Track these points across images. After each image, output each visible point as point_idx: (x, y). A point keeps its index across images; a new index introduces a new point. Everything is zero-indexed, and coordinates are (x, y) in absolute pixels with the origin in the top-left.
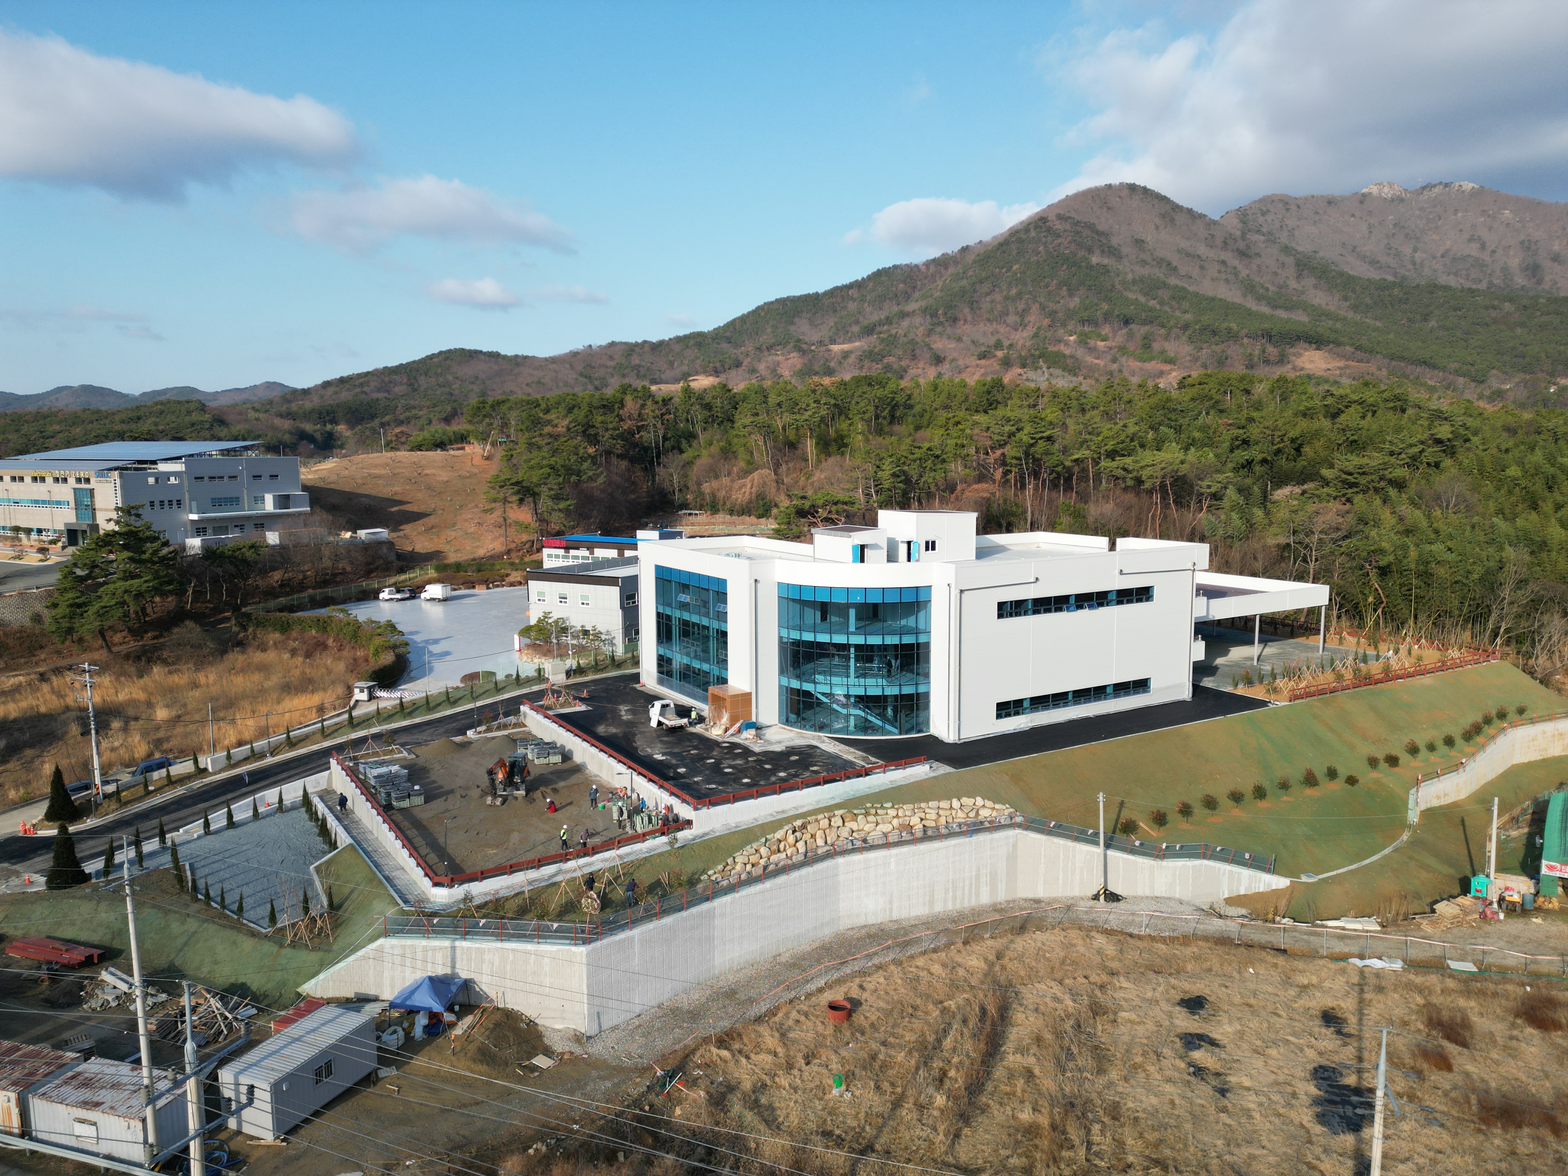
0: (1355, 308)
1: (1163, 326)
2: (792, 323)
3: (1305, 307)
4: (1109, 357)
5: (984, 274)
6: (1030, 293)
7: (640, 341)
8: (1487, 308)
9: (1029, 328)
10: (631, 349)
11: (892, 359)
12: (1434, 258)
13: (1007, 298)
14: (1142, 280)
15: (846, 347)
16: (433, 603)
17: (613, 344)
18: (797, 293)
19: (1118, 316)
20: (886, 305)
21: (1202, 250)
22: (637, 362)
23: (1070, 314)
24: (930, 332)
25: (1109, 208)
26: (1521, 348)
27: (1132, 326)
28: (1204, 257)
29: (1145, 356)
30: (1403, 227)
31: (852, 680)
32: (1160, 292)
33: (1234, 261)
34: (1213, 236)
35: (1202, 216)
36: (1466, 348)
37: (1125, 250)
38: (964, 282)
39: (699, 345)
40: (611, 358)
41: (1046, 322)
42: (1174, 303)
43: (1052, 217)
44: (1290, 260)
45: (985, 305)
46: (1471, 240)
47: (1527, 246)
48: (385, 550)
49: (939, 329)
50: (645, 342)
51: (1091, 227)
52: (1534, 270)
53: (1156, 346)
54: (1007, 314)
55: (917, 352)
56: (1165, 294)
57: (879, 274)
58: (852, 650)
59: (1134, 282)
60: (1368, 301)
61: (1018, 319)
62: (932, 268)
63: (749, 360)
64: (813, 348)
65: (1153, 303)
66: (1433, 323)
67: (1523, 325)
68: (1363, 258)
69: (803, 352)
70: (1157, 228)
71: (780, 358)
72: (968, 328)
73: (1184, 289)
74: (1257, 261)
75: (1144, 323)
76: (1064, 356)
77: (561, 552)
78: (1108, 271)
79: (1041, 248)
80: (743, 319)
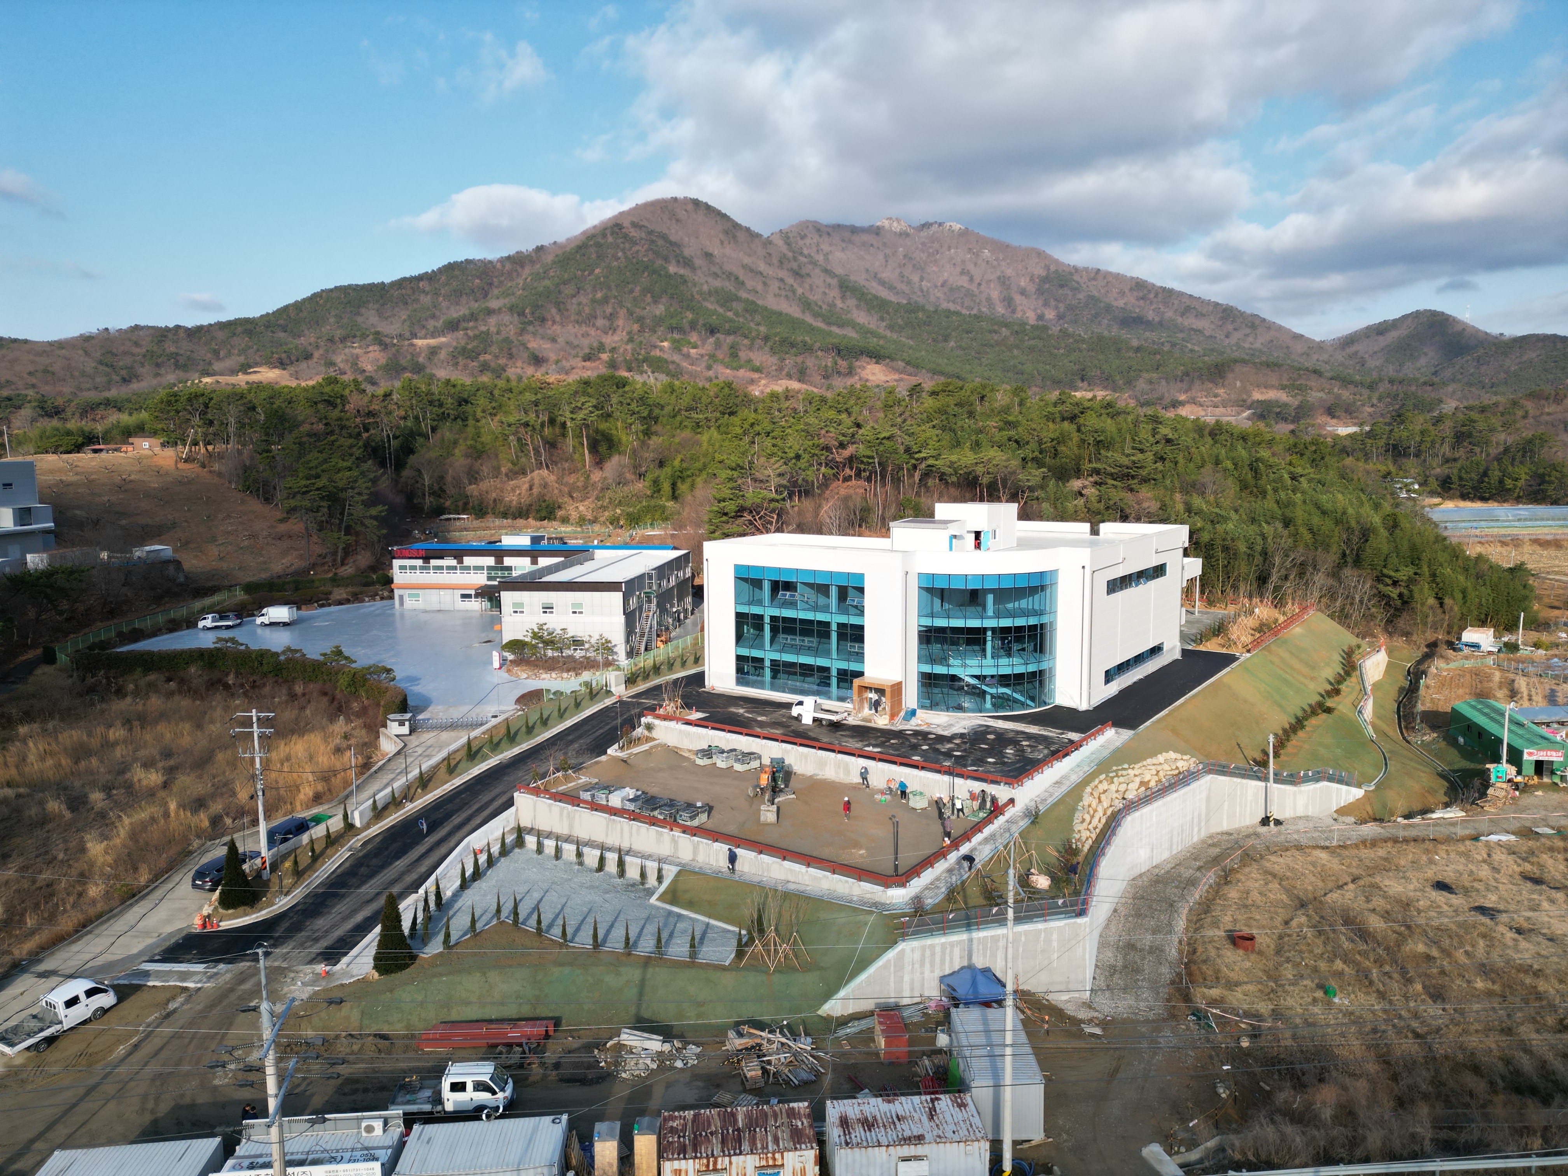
0: (891, 328)
1: (746, 337)
2: (359, 314)
3: (854, 325)
4: (704, 365)
5: (566, 276)
6: (616, 297)
7: (171, 325)
8: (990, 332)
9: (619, 332)
10: (162, 334)
11: (488, 357)
12: (936, 287)
13: (593, 301)
14: (717, 291)
15: (432, 342)
17: (137, 328)
18: (361, 281)
19: (704, 325)
20: (464, 300)
21: (762, 267)
22: (173, 349)
23: (658, 321)
24: (522, 331)
25: (677, 220)
26: (1020, 366)
27: (718, 335)
28: (765, 274)
29: (735, 364)
30: (911, 259)
31: (989, 661)
32: (734, 304)
33: (790, 281)
34: (770, 255)
35: (758, 236)
36: (981, 365)
37: (698, 262)
38: (547, 282)
39: (249, 333)
40: (137, 344)
41: (636, 327)
42: (747, 316)
43: (626, 224)
44: (834, 282)
45: (572, 306)
46: (963, 273)
47: (1003, 281)
48: (171, 569)
49: (530, 328)
50: (178, 327)
51: (664, 237)
52: (1009, 301)
53: (743, 355)
54: (596, 318)
55: (514, 350)
56: (738, 306)
57: (450, 267)
58: (989, 633)
59: (710, 293)
60: (900, 322)
61: (607, 323)
62: (508, 266)
63: (321, 351)
64: (395, 341)
65: (730, 314)
66: (952, 344)
67: (1017, 347)
68: (882, 283)
69: (385, 346)
70: (722, 243)
71: (357, 351)
72: (557, 328)
73: (754, 303)
74: (808, 281)
75: (729, 333)
76: (666, 361)
77: (419, 562)
78: (685, 281)
79: (620, 254)
80: (298, 306)
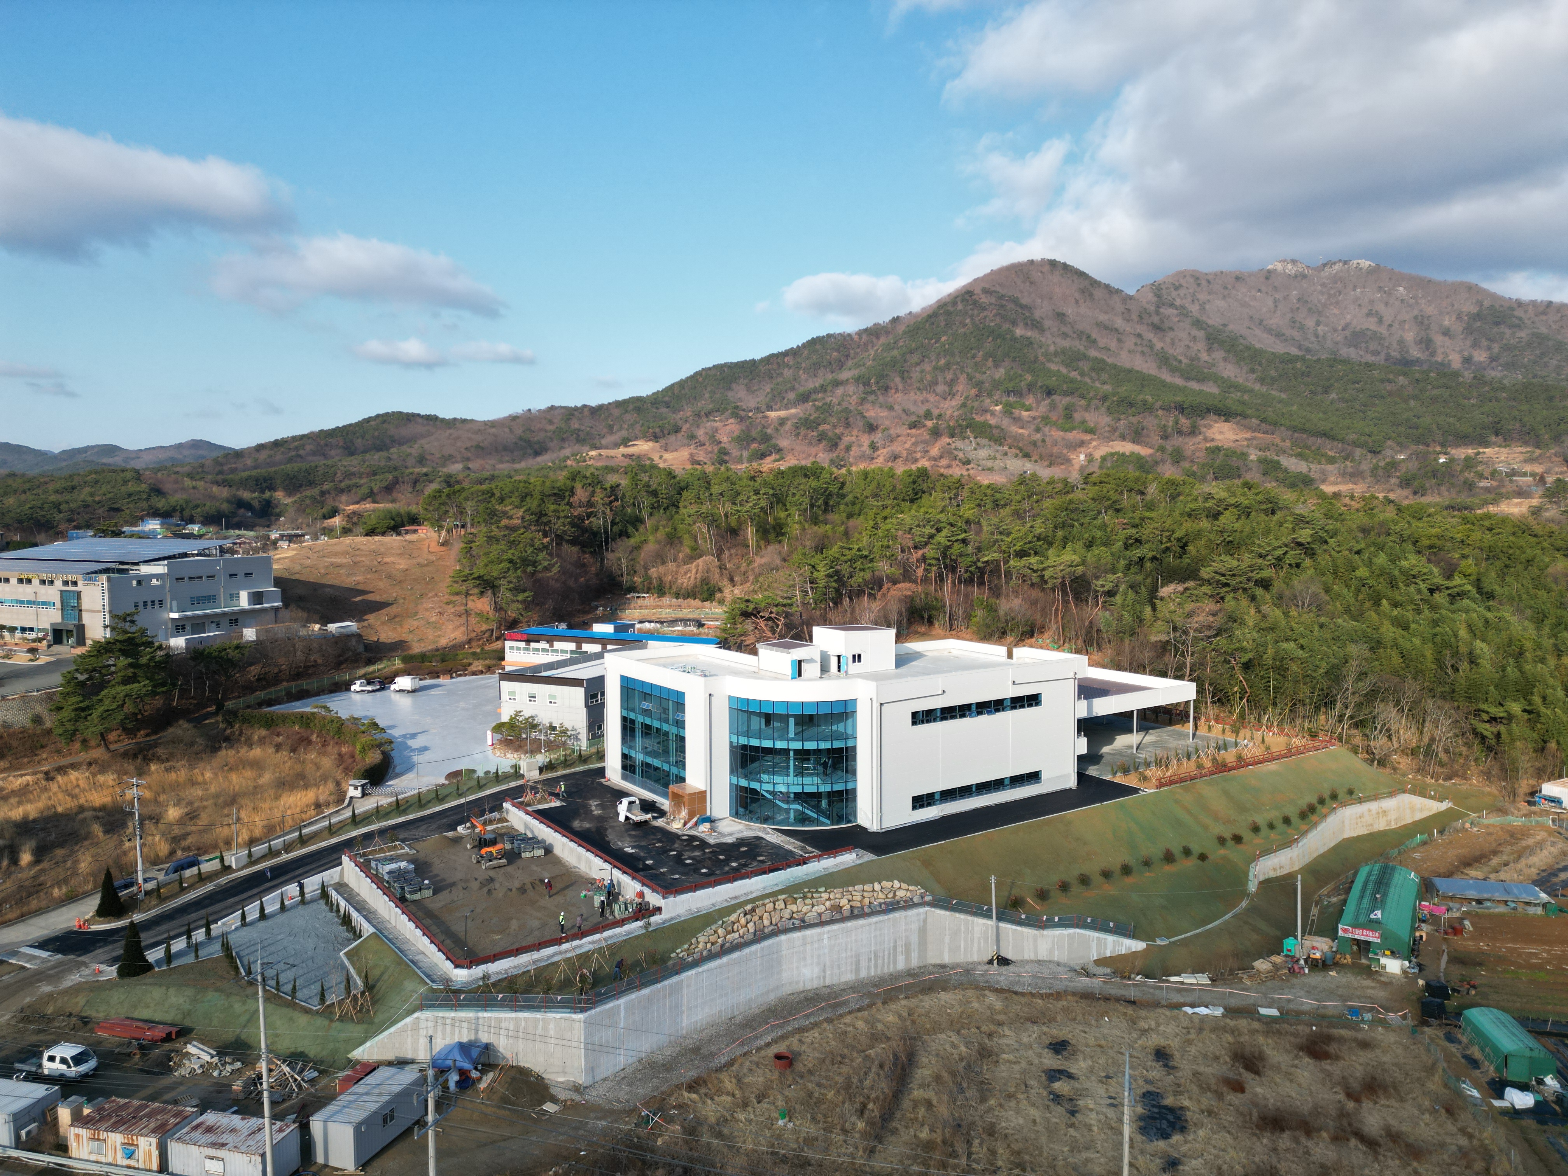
0: (1262, 380)
1: (1083, 397)
2: (730, 389)
3: (1216, 379)
4: (1033, 427)
5: (913, 345)
6: (958, 363)
7: (579, 405)
8: (1382, 381)
9: (957, 397)
10: (571, 413)
11: (826, 427)
12: (1335, 330)
13: (936, 368)
14: (1063, 352)
15: (782, 413)
16: (402, 694)
17: (552, 408)
18: (735, 360)
19: (1041, 387)
20: (821, 372)
21: (1119, 323)
22: (577, 426)
23: (996, 384)
24: (863, 401)
25: (1031, 283)
26: (1415, 420)
27: (1054, 397)
28: (1121, 330)
29: (1067, 426)
30: (1306, 302)
31: (792, 779)
32: (1081, 364)
33: (1149, 335)
34: (1129, 310)
35: (1118, 291)
36: (1364, 419)
37: (1047, 323)
38: (895, 353)
39: (638, 410)
40: (551, 422)
41: (973, 392)
42: (1093, 374)
43: (978, 290)
44: (1201, 334)
45: (915, 374)
46: (1369, 314)
47: (1421, 321)
48: (353, 642)
49: (871, 398)
50: (585, 406)
51: (1015, 301)
52: (1426, 343)
53: (1077, 416)
54: (937, 384)
55: (851, 420)
56: (1085, 366)
57: (814, 342)
58: (792, 753)
59: (1056, 354)
60: (1273, 373)
61: (947, 389)
62: (865, 337)
63: (688, 425)
64: (750, 414)
65: (1074, 374)
66: (1333, 396)
67: (1416, 397)
68: (1269, 331)
69: (742, 419)
70: (1077, 302)
71: (718, 424)
72: (899, 397)
73: (1103, 361)
74: (1171, 334)
75: (1066, 394)
76: (990, 426)
77: (523, 644)
78: (1031, 343)
79: (968, 321)
80: (682, 384)
